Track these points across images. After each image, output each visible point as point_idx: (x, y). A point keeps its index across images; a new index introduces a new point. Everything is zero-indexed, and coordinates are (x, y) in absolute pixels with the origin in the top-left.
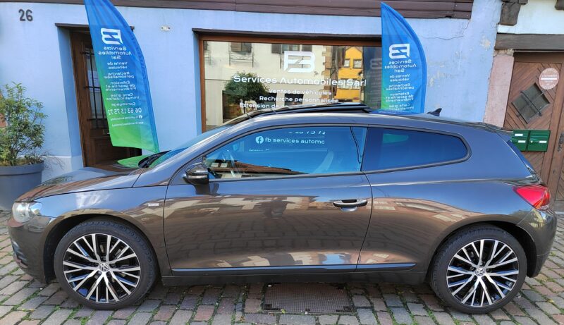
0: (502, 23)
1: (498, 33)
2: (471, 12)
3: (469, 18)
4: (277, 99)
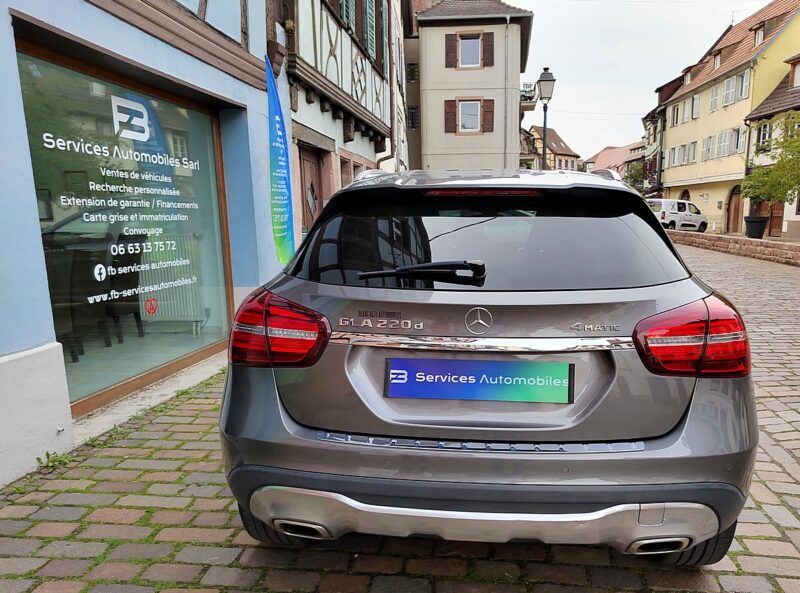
0: (292, 108)
1: (292, 119)
4: (113, 188)
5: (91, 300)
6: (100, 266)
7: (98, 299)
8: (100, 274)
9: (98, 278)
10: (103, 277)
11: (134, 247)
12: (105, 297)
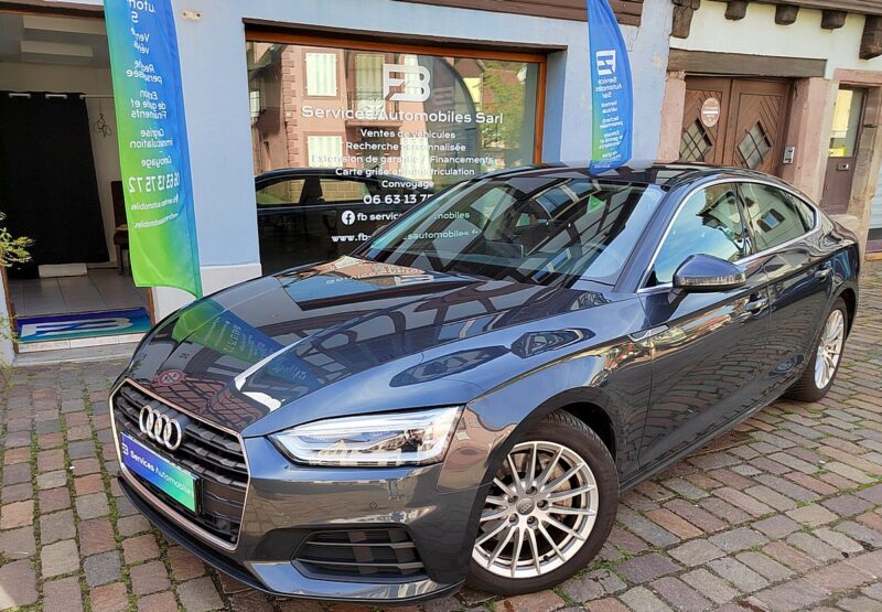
0: (674, 34)
1: (671, 49)
2: (640, 16)
3: (638, 25)
4: (374, 147)
5: (335, 239)
6: (350, 212)
7: (343, 239)
8: (348, 219)
9: (346, 222)
10: (351, 222)
11: (393, 198)
12: (351, 238)
